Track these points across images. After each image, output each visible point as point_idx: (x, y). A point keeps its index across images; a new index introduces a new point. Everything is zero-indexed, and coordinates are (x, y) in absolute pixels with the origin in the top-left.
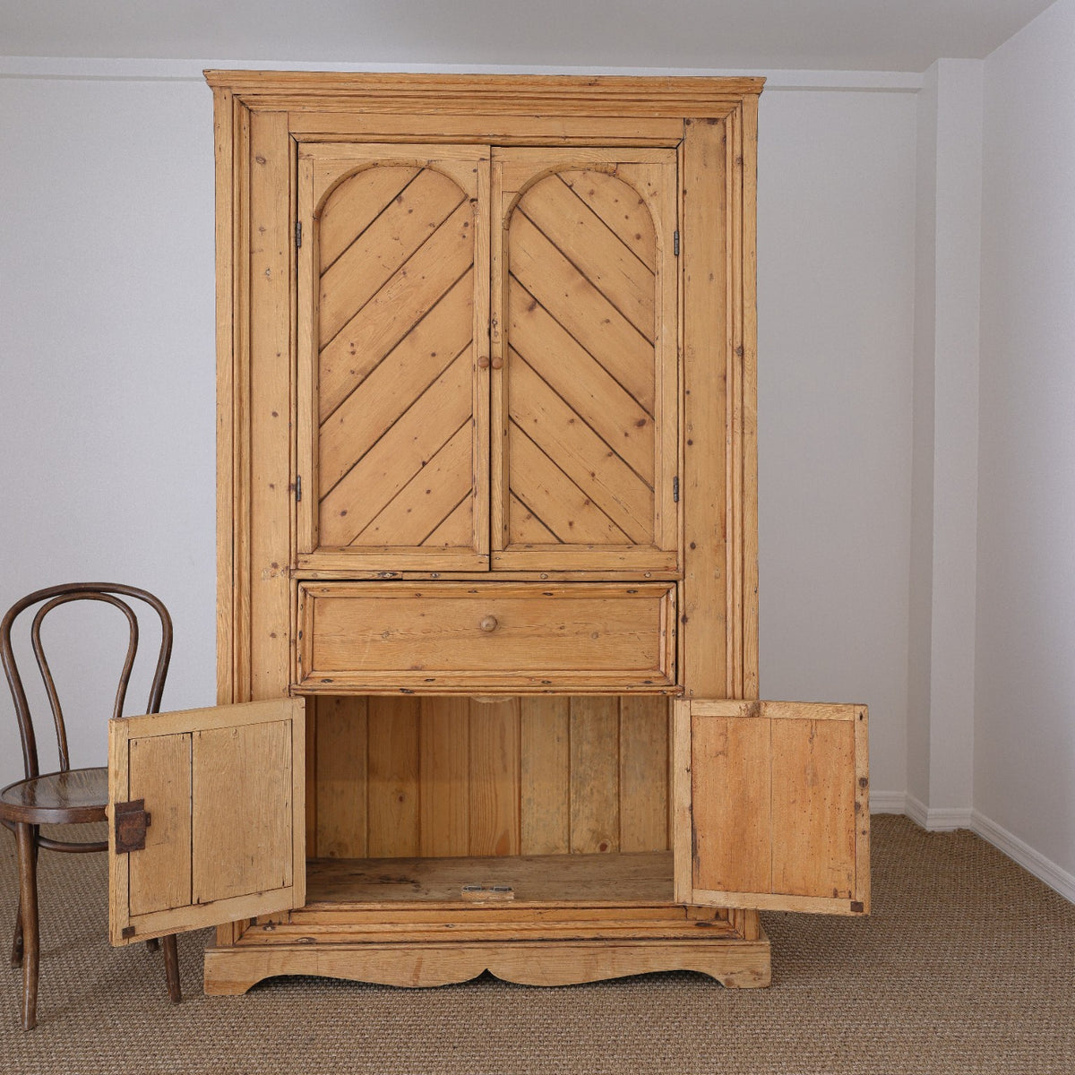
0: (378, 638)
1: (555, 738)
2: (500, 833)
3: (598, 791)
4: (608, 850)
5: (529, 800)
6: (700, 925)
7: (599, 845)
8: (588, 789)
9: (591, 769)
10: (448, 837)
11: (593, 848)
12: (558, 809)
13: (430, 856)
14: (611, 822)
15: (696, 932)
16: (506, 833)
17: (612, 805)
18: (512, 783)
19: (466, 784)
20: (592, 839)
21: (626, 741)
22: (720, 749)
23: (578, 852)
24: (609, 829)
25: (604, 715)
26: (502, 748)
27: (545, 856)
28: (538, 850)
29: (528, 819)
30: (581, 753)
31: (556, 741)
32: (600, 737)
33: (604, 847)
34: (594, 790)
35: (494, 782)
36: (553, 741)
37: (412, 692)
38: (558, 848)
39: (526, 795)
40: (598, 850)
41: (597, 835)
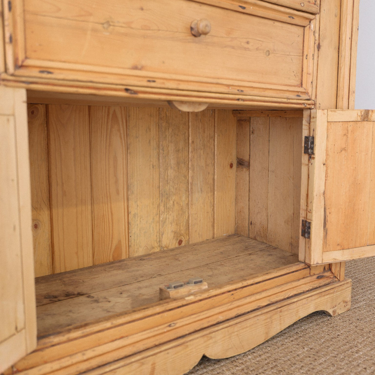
0: (100, 27)
1: (151, 166)
2: (115, 242)
3: (177, 203)
4: (183, 244)
5: (135, 215)
6: (319, 277)
7: (178, 241)
8: (171, 202)
9: (173, 187)
10: (77, 253)
11: (174, 244)
12: (153, 219)
13: (63, 271)
14: (185, 224)
15: (317, 283)
16: (120, 242)
17: (185, 212)
18: (123, 204)
19: (90, 207)
20: (174, 237)
21: (193, 165)
22: (344, 146)
23: (165, 249)
24: (183, 230)
25: (181, 148)
26: (115, 176)
27: (146, 256)
28: (141, 252)
29: (134, 230)
30: (167, 176)
31: (152, 168)
32: (178, 164)
33: (180, 242)
34: (175, 203)
35: (111, 203)
36: (150, 169)
37: (136, 92)
38: (153, 248)
39: (133, 211)
40: (177, 245)
41: (177, 234)
